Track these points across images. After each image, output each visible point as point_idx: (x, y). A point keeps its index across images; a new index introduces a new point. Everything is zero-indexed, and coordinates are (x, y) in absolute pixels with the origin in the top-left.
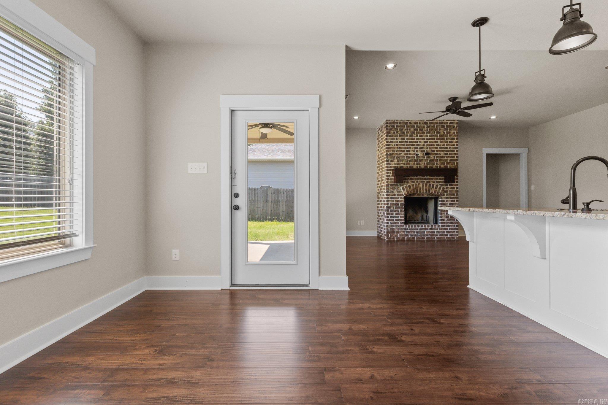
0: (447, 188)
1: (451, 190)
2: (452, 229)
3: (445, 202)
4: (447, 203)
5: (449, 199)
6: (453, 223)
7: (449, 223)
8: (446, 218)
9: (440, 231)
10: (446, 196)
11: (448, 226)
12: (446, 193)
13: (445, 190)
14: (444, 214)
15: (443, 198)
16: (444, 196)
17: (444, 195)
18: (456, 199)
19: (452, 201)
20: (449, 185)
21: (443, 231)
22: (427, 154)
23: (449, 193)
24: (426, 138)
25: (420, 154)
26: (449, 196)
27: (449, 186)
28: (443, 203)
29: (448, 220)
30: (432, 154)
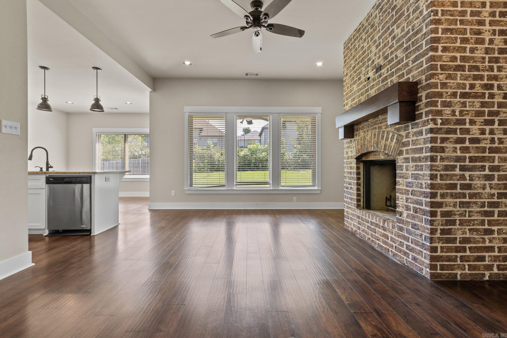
0: (407, 136)
1: (415, 138)
2: (417, 243)
3: (404, 171)
4: (407, 172)
5: (411, 164)
6: (418, 229)
7: (410, 226)
8: (406, 210)
9: (395, 237)
10: (405, 156)
11: (408, 232)
12: (404, 149)
13: (405, 140)
14: (401, 199)
15: (400, 161)
16: (402, 157)
17: (401, 153)
18: (424, 164)
19: (417, 168)
20: (410, 127)
21: (400, 240)
22: (379, 68)
23: (411, 147)
24: (376, 38)
25: (371, 74)
26: (410, 156)
27: (410, 130)
28: (401, 172)
29: (408, 216)
30: (385, 65)
